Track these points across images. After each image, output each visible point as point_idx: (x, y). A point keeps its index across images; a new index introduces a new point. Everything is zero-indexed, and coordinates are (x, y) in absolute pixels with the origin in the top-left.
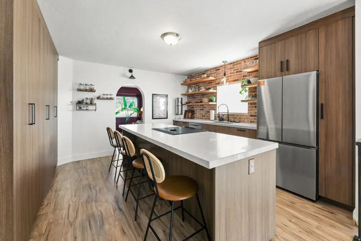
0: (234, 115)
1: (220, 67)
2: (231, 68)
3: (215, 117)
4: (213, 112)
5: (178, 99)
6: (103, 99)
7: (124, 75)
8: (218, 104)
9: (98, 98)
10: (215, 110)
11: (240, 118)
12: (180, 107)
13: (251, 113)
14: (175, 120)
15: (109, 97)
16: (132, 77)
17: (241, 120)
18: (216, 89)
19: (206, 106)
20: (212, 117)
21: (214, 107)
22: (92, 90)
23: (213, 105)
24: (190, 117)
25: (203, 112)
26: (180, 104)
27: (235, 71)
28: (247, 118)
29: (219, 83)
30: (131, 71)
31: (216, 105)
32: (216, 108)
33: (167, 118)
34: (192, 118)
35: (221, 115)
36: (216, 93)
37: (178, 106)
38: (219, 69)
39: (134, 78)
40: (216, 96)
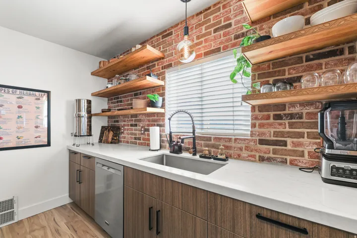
0: (209, 139)
1: (172, 27)
2: (200, 25)
3: (161, 141)
4: (155, 132)
5: (79, 101)
8: (169, 111)
10: (160, 126)
11: (227, 147)
12: (84, 121)
13: (263, 134)
17: (231, 152)
18: (163, 79)
19: (143, 118)
20: (155, 143)
21: (157, 120)
23: (158, 114)
24: (110, 140)
25: (137, 131)
26: (84, 113)
27: (212, 29)
28: (247, 148)
29: (170, 66)
31: (163, 115)
32: (163, 120)
34: (116, 141)
35: (175, 139)
36: (163, 88)
37: (79, 117)
38: (170, 34)
40: (162, 95)
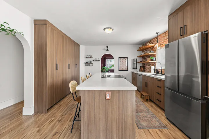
1: (158, 36)
2: (164, 36)
5: (134, 59)
6: (95, 61)
7: (104, 49)
9: (93, 61)
10: (155, 66)
12: (135, 64)
14: (133, 72)
15: (97, 60)
16: (107, 50)
18: (156, 52)
19: (151, 63)
20: (153, 71)
21: (154, 64)
22: (91, 57)
24: (142, 70)
26: (135, 62)
30: (107, 47)
32: (156, 64)
33: (128, 70)
34: (144, 71)
35: (157, 70)
36: (156, 54)
38: (158, 38)
39: (108, 50)
40: (155, 57)
